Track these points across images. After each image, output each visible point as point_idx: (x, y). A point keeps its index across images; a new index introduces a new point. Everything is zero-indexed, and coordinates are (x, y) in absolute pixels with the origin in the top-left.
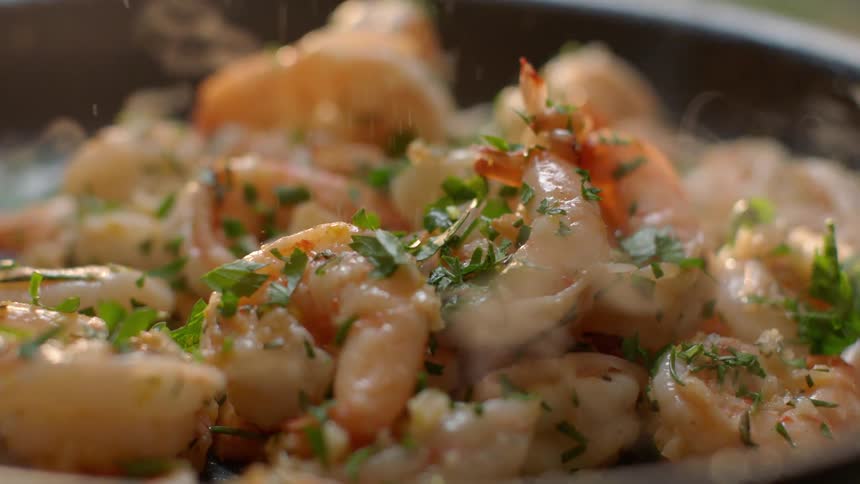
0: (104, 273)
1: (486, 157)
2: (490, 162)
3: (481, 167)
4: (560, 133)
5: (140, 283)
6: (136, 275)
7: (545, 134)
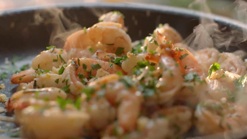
0: (50, 89)
1: (148, 56)
2: (150, 57)
3: (147, 58)
4: (167, 49)
5: (60, 92)
6: (58, 89)
7: (163, 50)
